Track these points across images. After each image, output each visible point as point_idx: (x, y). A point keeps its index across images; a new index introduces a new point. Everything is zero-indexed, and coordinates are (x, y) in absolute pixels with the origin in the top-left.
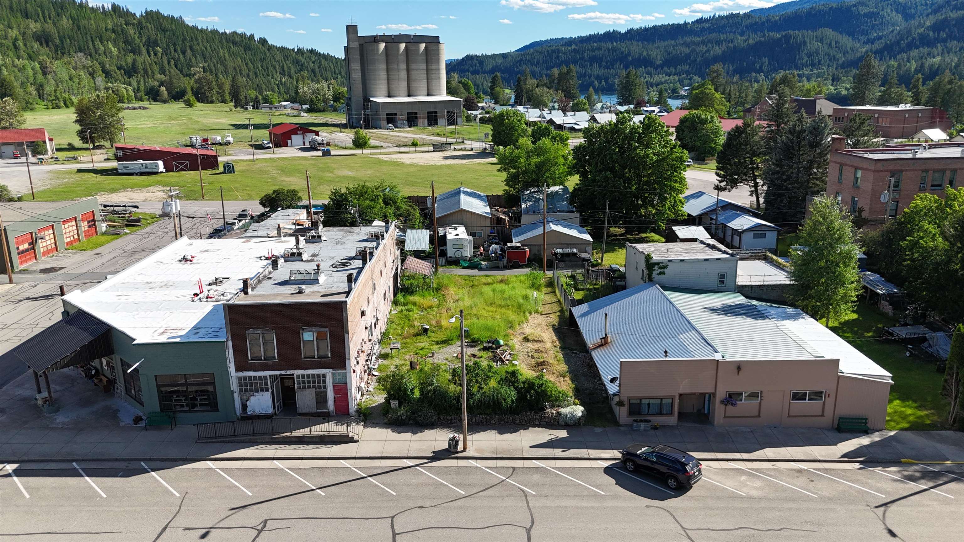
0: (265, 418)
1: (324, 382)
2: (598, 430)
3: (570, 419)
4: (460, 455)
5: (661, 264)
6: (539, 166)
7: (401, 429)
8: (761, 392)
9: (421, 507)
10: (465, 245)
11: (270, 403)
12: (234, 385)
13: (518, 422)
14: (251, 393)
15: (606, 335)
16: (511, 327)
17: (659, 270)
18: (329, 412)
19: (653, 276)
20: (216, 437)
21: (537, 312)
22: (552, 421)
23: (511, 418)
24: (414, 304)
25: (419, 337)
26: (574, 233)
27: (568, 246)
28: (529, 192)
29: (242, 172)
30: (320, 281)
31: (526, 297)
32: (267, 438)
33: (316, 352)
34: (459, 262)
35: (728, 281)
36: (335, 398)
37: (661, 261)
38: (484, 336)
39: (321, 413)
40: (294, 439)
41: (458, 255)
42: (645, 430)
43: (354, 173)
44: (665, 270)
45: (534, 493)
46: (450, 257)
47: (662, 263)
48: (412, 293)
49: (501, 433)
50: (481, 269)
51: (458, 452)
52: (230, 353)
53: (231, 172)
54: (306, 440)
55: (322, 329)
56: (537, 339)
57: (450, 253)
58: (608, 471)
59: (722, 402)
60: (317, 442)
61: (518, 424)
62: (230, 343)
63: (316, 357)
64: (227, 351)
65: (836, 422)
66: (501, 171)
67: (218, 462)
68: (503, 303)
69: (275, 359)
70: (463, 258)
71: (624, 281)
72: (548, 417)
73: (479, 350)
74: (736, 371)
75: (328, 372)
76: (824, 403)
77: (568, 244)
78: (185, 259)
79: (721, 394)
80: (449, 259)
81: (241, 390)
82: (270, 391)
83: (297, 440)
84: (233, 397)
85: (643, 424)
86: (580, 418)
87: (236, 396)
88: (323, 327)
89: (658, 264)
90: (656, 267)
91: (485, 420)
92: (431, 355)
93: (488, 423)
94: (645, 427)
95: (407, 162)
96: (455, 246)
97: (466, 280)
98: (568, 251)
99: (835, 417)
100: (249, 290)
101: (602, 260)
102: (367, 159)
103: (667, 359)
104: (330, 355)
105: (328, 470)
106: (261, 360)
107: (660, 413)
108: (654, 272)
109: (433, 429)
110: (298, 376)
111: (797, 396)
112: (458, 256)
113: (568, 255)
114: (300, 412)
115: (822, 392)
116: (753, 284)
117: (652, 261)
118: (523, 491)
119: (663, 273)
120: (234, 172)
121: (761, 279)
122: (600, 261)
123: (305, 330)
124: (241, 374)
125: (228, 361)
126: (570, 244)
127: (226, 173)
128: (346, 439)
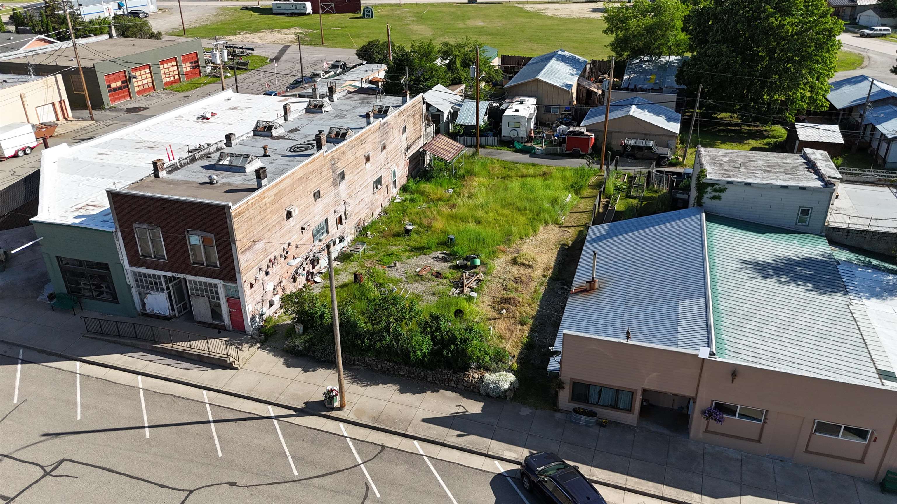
0: (164, 319)
1: (217, 293)
2: (525, 411)
3: (493, 389)
4: (333, 414)
5: (717, 186)
7: (295, 361)
8: (767, 411)
9: (233, 484)
10: (522, 123)
11: (167, 305)
12: (130, 280)
13: (430, 379)
14: (148, 291)
15: (593, 278)
16: (508, 241)
17: (713, 194)
18: (225, 326)
19: (703, 201)
20: (102, 334)
21: (555, 223)
22: (472, 387)
23: (422, 373)
24: (422, 193)
26: (660, 121)
28: (638, 60)
29: (381, 17)
30: (246, 170)
31: (555, 201)
32: (148, 345)
33: (204, 259)
34: (513, 144)
35: (813, 218)
36: (230, 312)
37: (718, 182)
38: (467, 249)
39: (217, 325)
40: (173, 353)
41: (514, 135)
42: (586, 425)
43: (485, 24)
44: (722, 194)
45: (378, 495)
46: (504, 136)
47: (718, 184)
48: (427, 179)
49: (402, 391)
50: (532, 155)
51: (333, 409)
52: (121, 245)
53: (369, 17)
54: (185, 355)
55: (208, 235)
56: (527, 263)
57: (505, 131)
59: (703, 412)
60: (197, 360)
61: (431, 382)
62: (119, 234)
63: (205, 264)
64: (117, 242)
65: (882, 475)
66: (607, 34)
67: (88, 365)
68: (523, 205)
69: (165, 259)
70: (518, 139)
71: (688, 194)
72: (467, 382)
73: (450, 267)
74: (731, 377)
75: (220, 283)
76: (868, 445)
77: (646, 135)
78: (204, 118)
79: (704, 401)
81: (138, 286)
82: (166, 292)
83: (176, 353)
84: (130, 292)
85: (583, 418)
86: (506, 391)
87: (134, 290)
88: (208, 232)
89: (712, 185)
90: (709, 189)
91: (392, 369)
92: (393, 265)
93: (396, 373)
94: (586, 422)
95: (549, 13)
96: (512, 125)
97: (505, 168)
98: (641, 143)
99: (882, 467)
100: (163, 173)
101: (684, 160)
102: (509, 9)
103: (630, 342)
104: (218, 265)
105: (182, 402)
106: (151, 257)
107: (615, 406)
108: (706, 196)
109: (329, 368)
110: (190, 281)
112: (512, 136)
113: (640, 148)
114: (197, 319)
115: (867, 432)
116: (851, 227)
117: (704, 181)
118: (368, 488)
119: (719, 198)
120: (372, 17)
121: (867, 222)
122: (681, 159)
123: (190, 232)
124: (135, 269)
125: (120, 253)
127: (364, 18)
128: (224, 364)
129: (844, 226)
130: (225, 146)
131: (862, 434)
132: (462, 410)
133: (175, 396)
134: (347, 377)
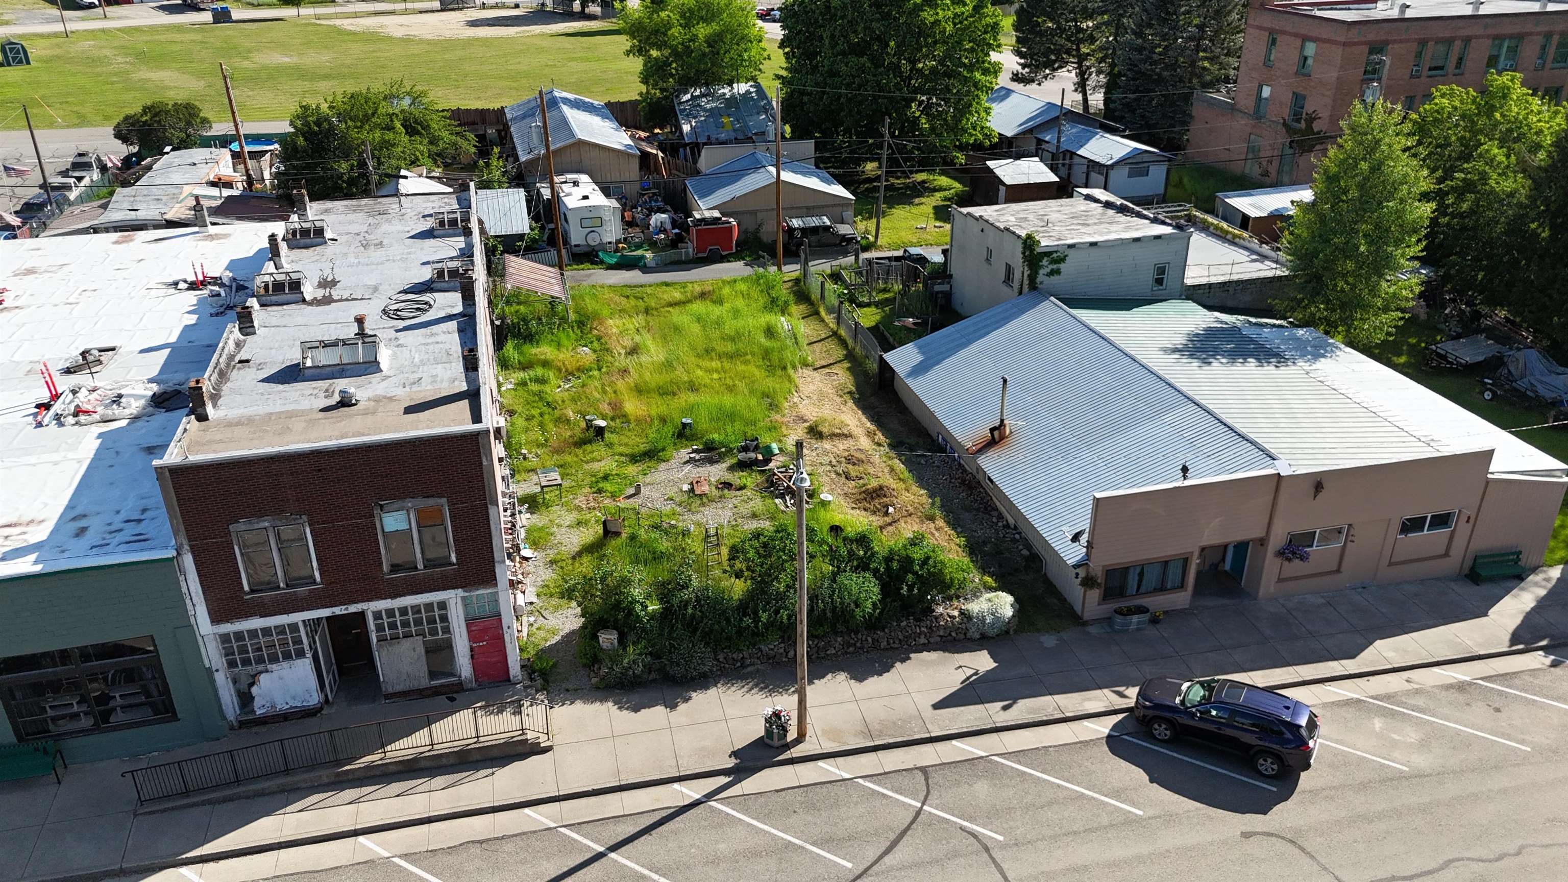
0: (303, 717)
1: (444, 619)
2: (1049, 641)
3: (992, 625)
4: (796, 752)
5: (1055, 255)
6: (713, 41)
7: (636, 698)
8: (1350, 525)
10: (607, 218)
11: (313, 682)
12: (212, 655)
13: (884, 644)
14: (261, 667)
15: (1002, 421)
17: (1051, 267)
18: (460, 684)
20: (187, 793)
21: (805, 365)
22: (954, 634)
23: (870, 639)
24: (545, 364)
25: (588, 447)
26: (813, 183)
27: (810, 211)
28: (688, 96)
29: (48, 60)
30: (382, 366)
31: (770, 332)
32: (325, 775)
33: (419, 555)
34: (597, 256)
35: (1170, 278)
36: (472, 649)
37: (1055, 249)
38: (730, 434)
39: (442, 686)
40: (393, 768)
41: (593, 241)
42: (1138, 629)
43: (295, 60)
44: (1062, 266)
45: (1001, 838)
46: (576, 246)
47: (1056, 252)
48: (529, 338)
49: (859, 676)
50: (646, 269)
51: (787, 747)
52: (192, 584)
53: (20, 62)
54: (423, 764)
55: (431, 502)
56: (838, 431)
57: (577, 236)
58: (1115, 742)
59: (1281, 553)
60: (452, 765)
61: (885, 649)
62: (188, 561)
63: (420, 566)
64: (182, 578)
65: (1468, 563)
67: (212, 864)
68: (730, 347)
69: (315, 583)
70: (603, 246)
71: (949, 283)
72: (945, 628)
73: (731, 469)
74: (1312, 491)
75: (453, 598)
76: (1453, 532)
77: (808, 208)
79: (1278, 539)
80: (576, 250)
81: (232, 664)
82: (309, 655)
83: (400, 768)
84: (213, 682)
85: (1135, 619)
86: (1010, 619)
87: (221, 679)
88: (433, 496)
89: (1047, 254)
90: (1045, 262)
91: (815, 650)
92: (632, 491)
93: (822, 655)
94: (1139, 623)
95: (399, 33)
96: (586, 223)
97: (627, 297)
98: (814, 222)
99: (1468, 554)
100: (210, 409)
101: (877, 237)
102: (310, 28)
103: (1188, 483)
104: (453, 558)
105: (508, 846)
106: (278, 588)
107: (1161, 589)
108: (1042, 272)
109: (707, 688)
110: (377, 615)
111: (1413, 525)
112: (593, 244)
113: (815, 230)
114: (390, 690)
115: (1453, 514)
116: (1213, 280)
117: (1039, 250)
118: (974, 835)
119: (1057, 272)
120: (28, 63)
121: (1228, 269)
122: (872, 239)
123: (386, 508)
124: (228, 628)
125: (188, 601)
126: (813, 207)
127: (9, 65)
128: (520, 749)
129: (1204, 281)
130: (242, 337)
131: (1441, 520)
132: (970, 672)
133: (480, 842)
134: (751, 689)
